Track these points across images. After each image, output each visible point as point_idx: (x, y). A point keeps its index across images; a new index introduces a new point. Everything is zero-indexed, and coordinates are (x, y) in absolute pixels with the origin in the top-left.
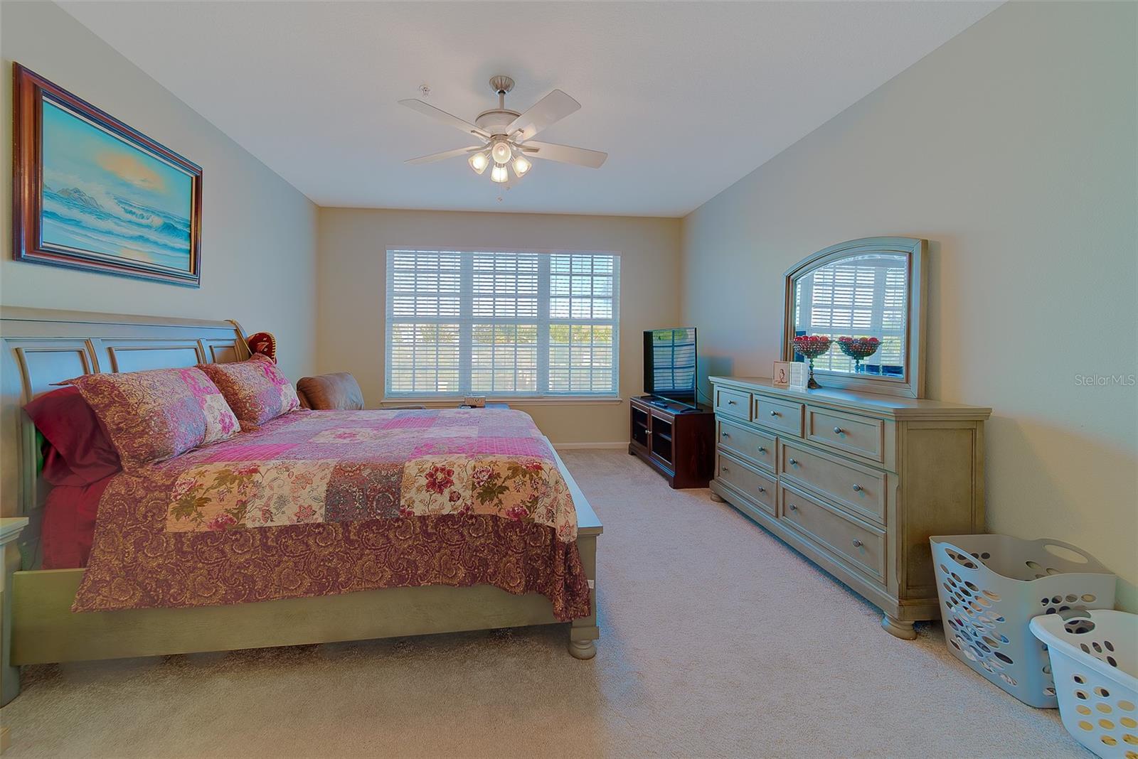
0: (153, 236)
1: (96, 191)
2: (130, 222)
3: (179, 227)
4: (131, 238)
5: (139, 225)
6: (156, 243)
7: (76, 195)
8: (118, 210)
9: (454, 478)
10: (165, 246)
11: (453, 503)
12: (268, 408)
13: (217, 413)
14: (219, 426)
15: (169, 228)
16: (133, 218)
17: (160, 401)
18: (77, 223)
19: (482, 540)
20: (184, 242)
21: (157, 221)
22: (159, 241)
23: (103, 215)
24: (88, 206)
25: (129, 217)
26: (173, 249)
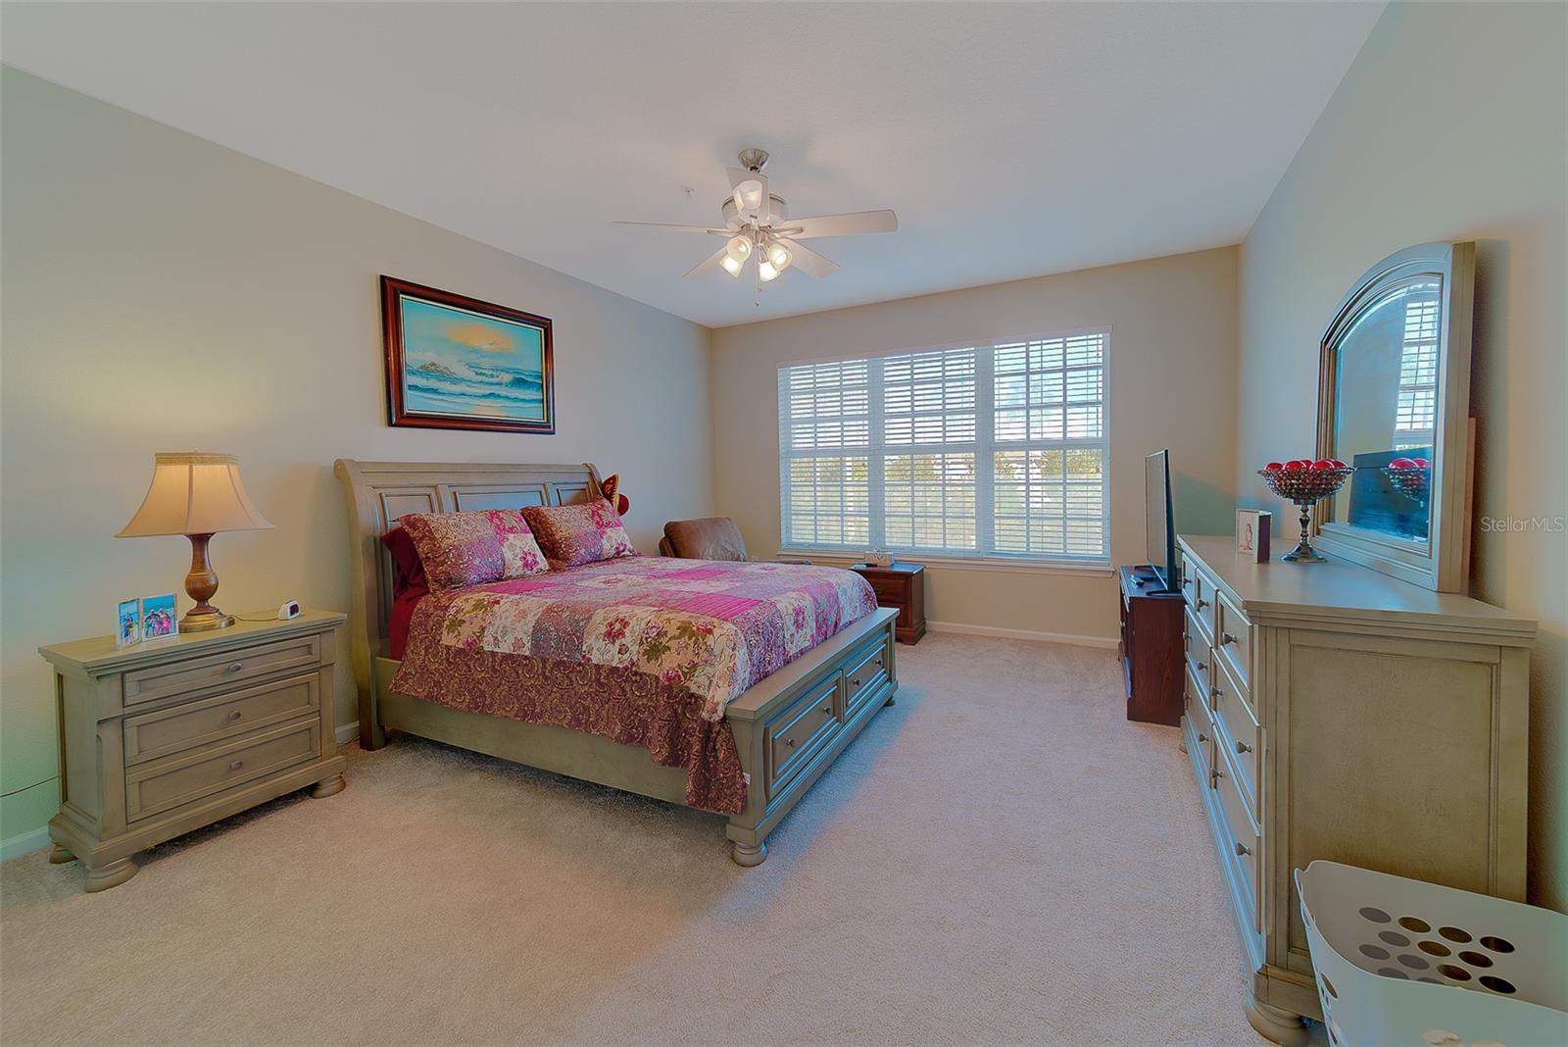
0: (502, 391)
1: (451, 362)
2: (481, 382)
3: (530, 379)
4: (484, 396)
5: (492, 384)
6: (507, 397)
7: (433, 368)
8: (470, 374)
9: (627, 631)
10: (516, 399)
11: (620, 656)
12: (583, 550)
13: (518, 551)
14: (521, 563)
15: (519, 382)
16: (484, 379)
17: (460, 537)
18: (434, 391)
19: (645, 701)
20: (535, 393)
21: (507, 378)
22: (509, 395)
23: (456, 380)
24: (444, 375)
25: (480, 378)
26: (524, 400)
